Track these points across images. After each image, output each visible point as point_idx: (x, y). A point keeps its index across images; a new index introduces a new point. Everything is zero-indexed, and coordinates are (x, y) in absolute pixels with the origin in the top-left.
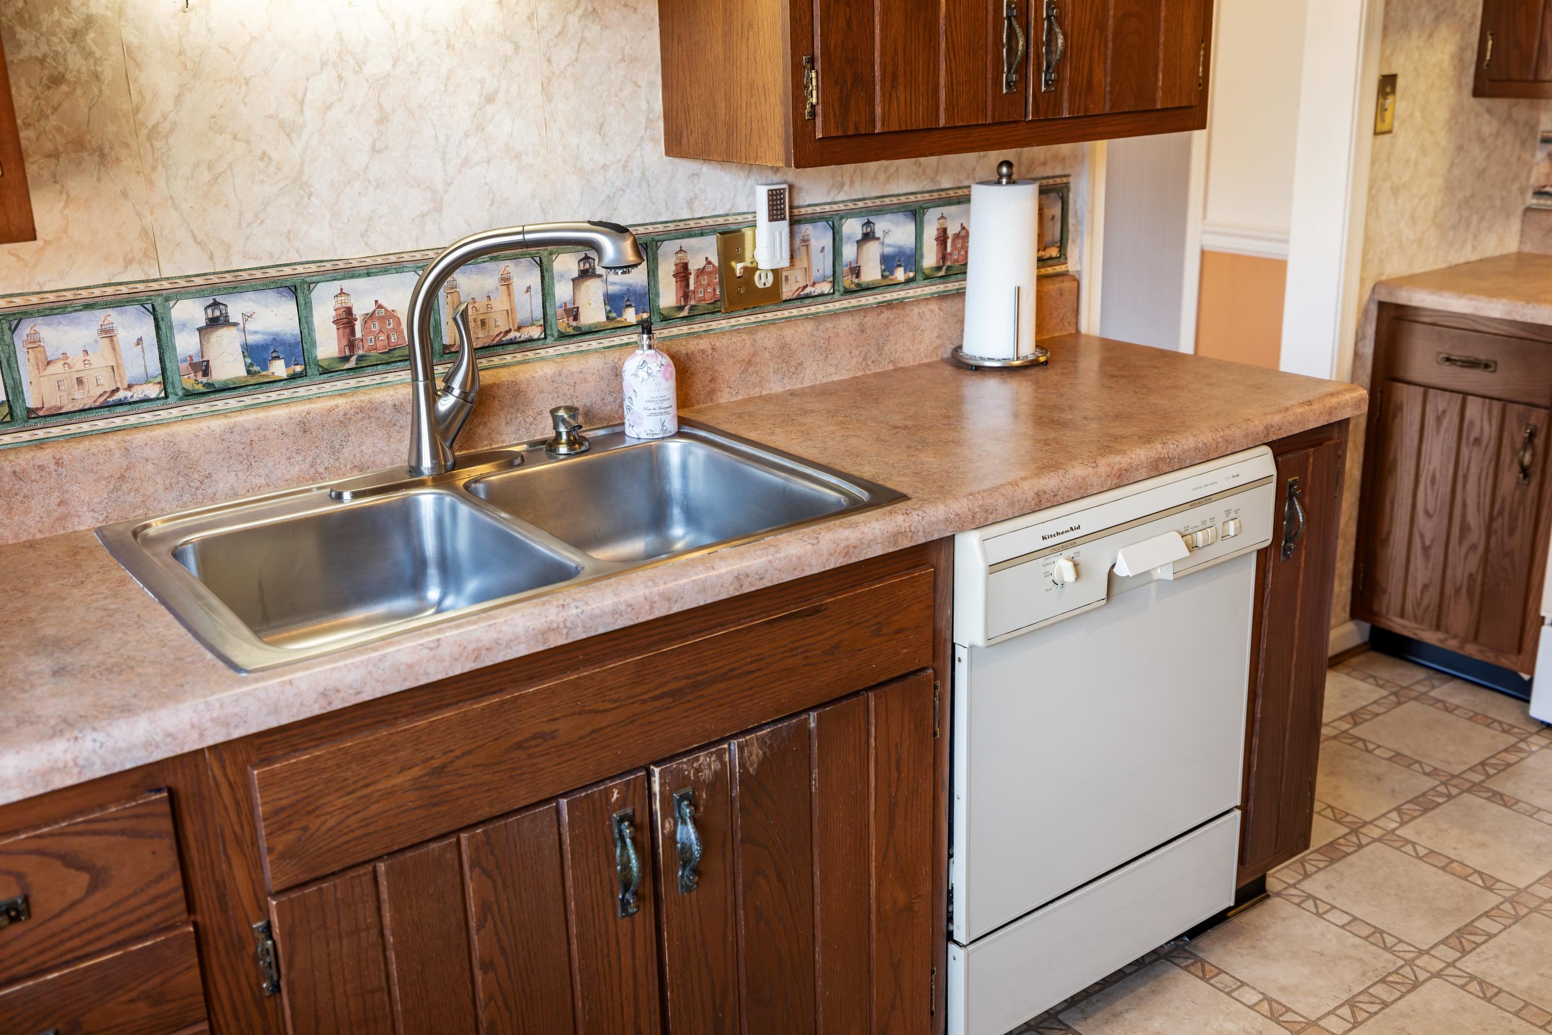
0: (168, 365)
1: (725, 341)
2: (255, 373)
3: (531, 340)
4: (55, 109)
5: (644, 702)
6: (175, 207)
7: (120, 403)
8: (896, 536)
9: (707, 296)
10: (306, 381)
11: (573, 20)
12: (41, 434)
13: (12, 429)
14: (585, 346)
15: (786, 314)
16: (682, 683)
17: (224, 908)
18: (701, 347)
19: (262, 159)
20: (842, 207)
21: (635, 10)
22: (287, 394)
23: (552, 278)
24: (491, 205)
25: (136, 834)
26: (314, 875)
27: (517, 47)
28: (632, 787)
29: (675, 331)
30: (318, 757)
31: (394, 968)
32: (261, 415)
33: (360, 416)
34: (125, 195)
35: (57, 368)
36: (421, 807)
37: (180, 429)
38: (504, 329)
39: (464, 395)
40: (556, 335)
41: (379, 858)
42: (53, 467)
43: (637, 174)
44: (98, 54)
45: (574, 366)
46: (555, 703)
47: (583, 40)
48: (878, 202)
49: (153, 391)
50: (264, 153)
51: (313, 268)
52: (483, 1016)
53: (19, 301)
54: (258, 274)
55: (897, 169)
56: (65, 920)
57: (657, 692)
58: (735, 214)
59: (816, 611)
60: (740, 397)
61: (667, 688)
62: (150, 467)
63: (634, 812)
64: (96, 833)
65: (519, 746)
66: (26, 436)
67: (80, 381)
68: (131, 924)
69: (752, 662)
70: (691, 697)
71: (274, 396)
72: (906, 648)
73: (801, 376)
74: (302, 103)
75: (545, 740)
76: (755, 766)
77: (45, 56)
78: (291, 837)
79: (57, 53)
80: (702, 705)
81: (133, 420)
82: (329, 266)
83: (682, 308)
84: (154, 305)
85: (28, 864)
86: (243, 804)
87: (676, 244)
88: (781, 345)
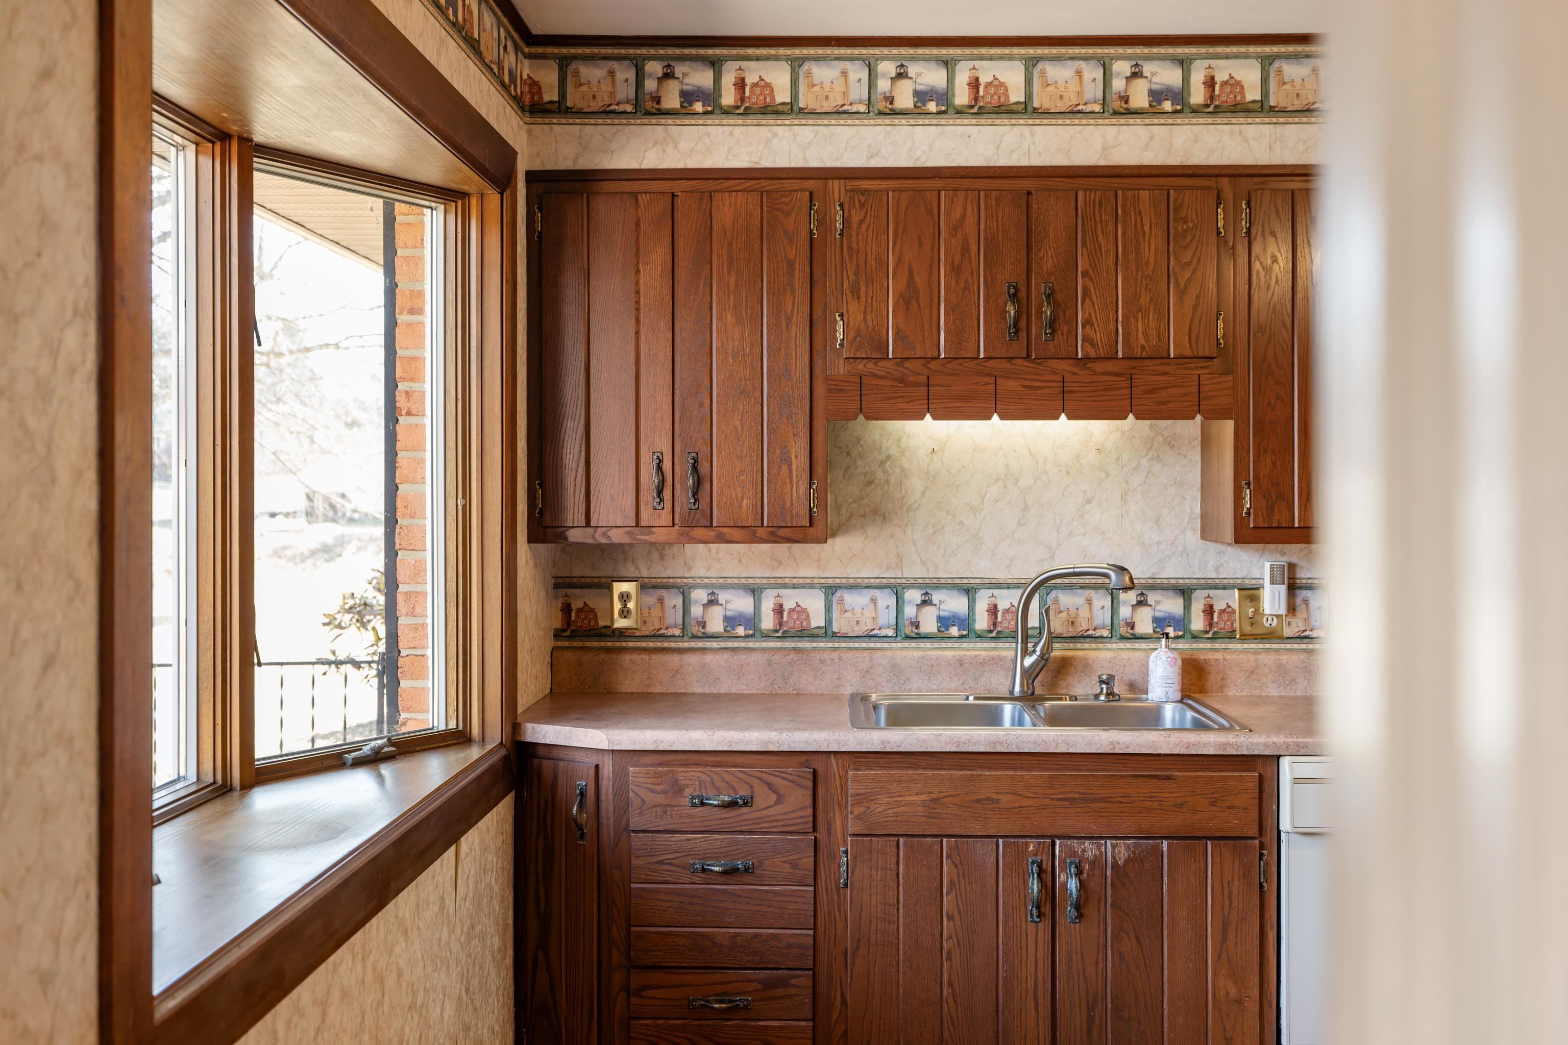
0: (899, 621)
1: (1234, 657)
2: (942, 631)
3: (1102, 637)
4: (867, 495)
5: (1052, 799)
6: (914, 544)
7: (874, 636)
8: (1225, 745)
9: (1226, 627)
10: (968, 640)
11: (1144, 462)
12: (837, 645)
13: (824, 640)
14: (1137, 646)
15: (1288, 646)
16: (1077, 796)
17: (829, 835)
18: (1216, 657)
19: (959, 524)
21: (1185, 456)
22: (957, 645)
23: (1119, 603)
24: (1084, 558)
25: (798, 784)
26: (869, 833)
27: (1108, 475)
28: (1042, 846)
29: (1201, 646)
30: (878, 774)
31: (901, 896)
32: (940, 653)
33: (992, 662)
34: (892, 536)
35: (849, 614)
36: (925, 816)
37: (900, 654)
38: (1085, 628)
39: (1042, 656)
40: (1119, 636)
41: (902, 836)
42: (837, 660)
43: (1180, 548)
44: (890, 472)
45: (1125, 655)
46: (1000, 784)
47: (1149, 472)
49: (891, 632)
50: (961, 522)
51: (979, 581)
52: (945, 945)
53: (838, 581)
54: (950, 581)
56: (765, 813)
57: (1061, 796)
58: (1250, 579)
59: (1168, 778)
60: (1244, 694)
61: (1067, 796)
62: (881, 669)
63: (1042, 860)
64: (783, 778)
65: (978, 801)
66: (830, 645)
67: (858, 622)
68: (789, 825)
69: (1122, 797)
70: (1081, 805)
71: (950, 645)
72: (1237, 820)
73: (1294, 687)
74: (984, 498)
75: (993, 803)
76: (1123, 860)
77: (867, 472)
78: (862, 809)
79: (872, 471)
80: (1088, 812)
81: (879, 645)
82: (987, 581)
83: (1207, 632)
84: (898, 590)
85: (755, 782)
86: (844, 788)
87: (1206, 593)
88: (1280, 666)
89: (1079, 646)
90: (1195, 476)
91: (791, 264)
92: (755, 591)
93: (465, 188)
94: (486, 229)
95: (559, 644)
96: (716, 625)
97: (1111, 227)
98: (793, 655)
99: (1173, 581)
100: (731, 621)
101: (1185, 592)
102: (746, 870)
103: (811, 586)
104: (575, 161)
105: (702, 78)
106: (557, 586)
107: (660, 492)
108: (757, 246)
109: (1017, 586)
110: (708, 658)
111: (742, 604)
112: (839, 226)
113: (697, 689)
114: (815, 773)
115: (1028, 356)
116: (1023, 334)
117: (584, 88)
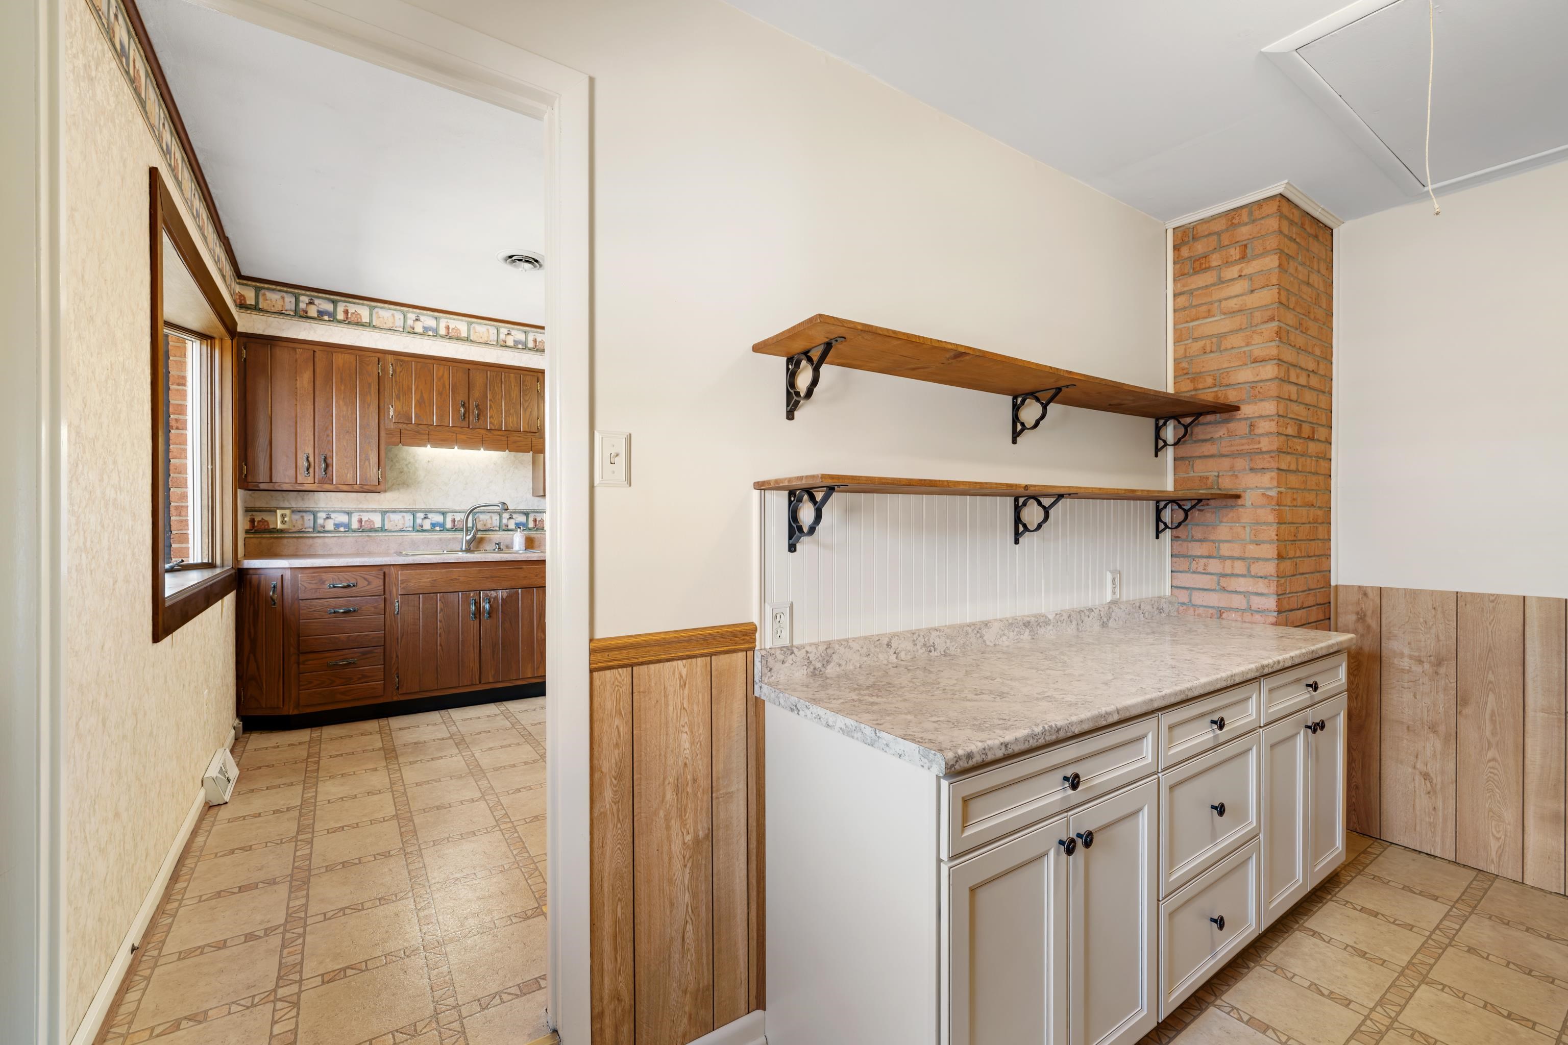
0: (414, 525)
2: (432, 529)
3: (496, 530)
5: (479, 577)
6: (421, 496)
7: (403, 531)
9: (541, 526)
10: (443, 532)
11: (512, 467)
12: (387, 534)
13: (381, 532)
14: (509, 532)
16: (489, 576)
17: (391, 596)
19: (440, 489)
21: (526, 467)
22: (438, 533)
23: (502, 517)
24: (488, 501)
25: (377, 577)
26: (407, 594)
27: (498, 472)
28: (476, 594)
29: (533, 533)
30: (411, 572)
31: (421, 618)
32: (432, 537)
33: (453, 538)
34: (411, 493)
35: (392, 522)
36: (430, 586)
37: (416, 538)
39: (474, 536)
40: (502, 530)
41: (421, 594)
43: (525, 499)
44: (410, 468)
45: (505, 536)
46: (460, 573)
49: (411, 529)
51: (448, 510)
52: (438, 632)
53: (387, 509)
54: (436, 510)
56: (362, 589)
57: (483, 576)
59: (521, 568)
61: (485, 576)
62: (407, 543)
63: (476, 599)
64: (370, 575)
65: (451, 580)
66: (384, 534)
67: (396, 526)
68: (373, 593)
69: (505, 575)
70: (490, 579)
71: (435, 533)
74: (450, 479)
75: (458, 580)
76: (505, 597)
77: (400, 468)
78: (404, 585)
79: (402, 468)
80: (493, 581)
81: (406, 534)
82: (451, 510)
83: (534, 528)
84: (414, 514)
85: (358, 578)
86: (397, 578)
87: (534, 514)
89: (487, 533)
90: (530, 474)
91: (370, 385)
92: (349, 513)
93: (215, 335)
94: (224, 353)
95: (248, 536)
96: (330, 526)
97: (500, 385)
98: (367, 538)
99: (522, 510)
100: (337, 526)
101: (527, 514)
102: (354, 611)
103: (375, 511)
104: (264, 331)
105: (329, 307)
106: (247, 511)
107: (308, 469)
108: (354, 376)
109: (463, 512)
110: (327, 540)
111: (344, 519)
112: (391, 372)
113: (321, 552)
114: (384, 573)
115: (469, 427)
116: (467, 419)
117: (268, 302)
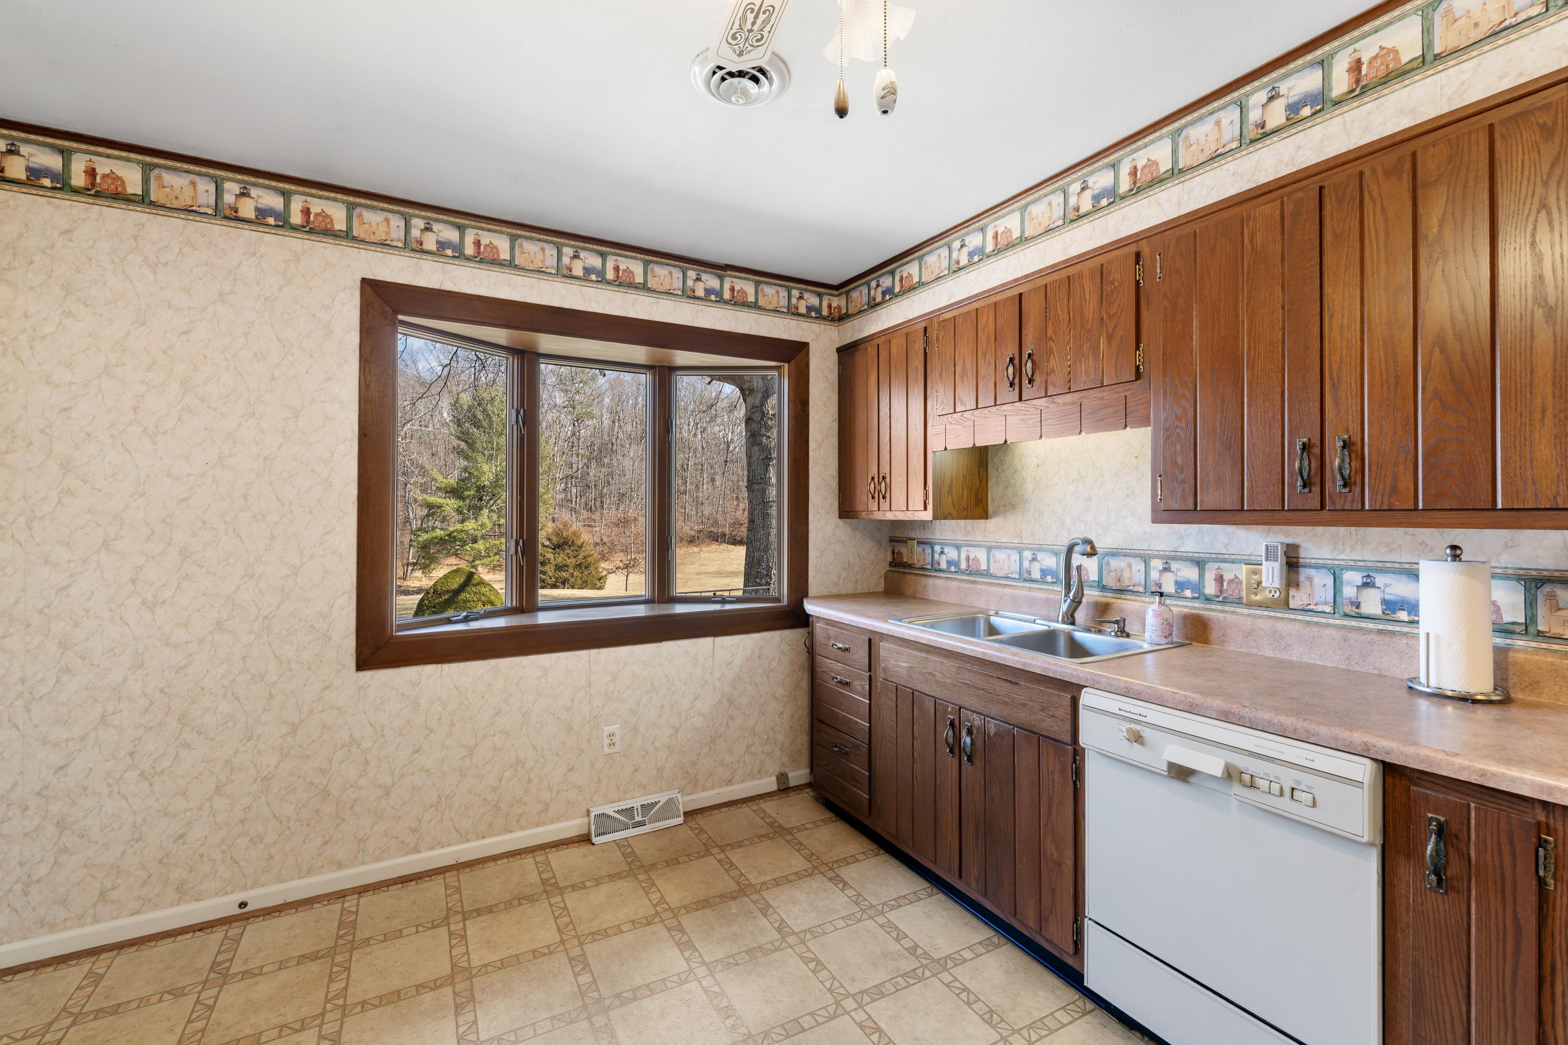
3: (1138, 592)
4: (1006, 494)
5: (959, 681)
6: (1029, 523)
7: (1009, 578)
9: (1235, 594)
10: (1056, 585)
12: (992, 581)
13: (984, 577)
15: (1292, 616)
17: (875, 676)
20: (1342, 563)
22: (1050, 588)
23: (1149, 568)
25: (864, 646)
27: (1143, 475)
28: (954, 710)
29: (1210, 606)
34: (1017, 518)
35: (997, 564)
36: (907, 677)
37: (1019, 591)
38: (1127, 585)
40: (1149, 592)
44: (1017, 479)
48: (1379, 564)
53: (992, 544)
54: (1047, 547)
55: (1400, 546)
57: (962, 681)
58: (1250, 555)
59: (1016, 684)
60: (1242, 651)
63: (954, 719)
64: (860, 642)
65: (928, 673)
66: (989, 580)
67: (1001, 569)
68: (862, 666)
69: (993, 690)
70: (972, 690)
71: (1047, 587)
72: (1057, 727)
73: (1289, 652)
75: (934, 676)
76: (992, 733)
78: (886, 666)
81: (1011, 583)
83: (1218, 597)
84: (1020, 551)
85: (851, 641)
86: (879, 651)
87: (1217, 565)
88: (1275, 632)
89: (1123, 596)
92: (959, 548)
95: (890, 569)
96: (944, 565)
98: (974, 584)
99: (1190, 555)
100: (949, 563)
101: (1200, 564)
102: (847, 684)
103: (981, 546)
105: (889, 281)
106: (891, 541)
111: (954, 554)
112: (935, 342)
113: (932, 598)
114: (871, 642)
115: (1023, 399)
117: (853, 303)
